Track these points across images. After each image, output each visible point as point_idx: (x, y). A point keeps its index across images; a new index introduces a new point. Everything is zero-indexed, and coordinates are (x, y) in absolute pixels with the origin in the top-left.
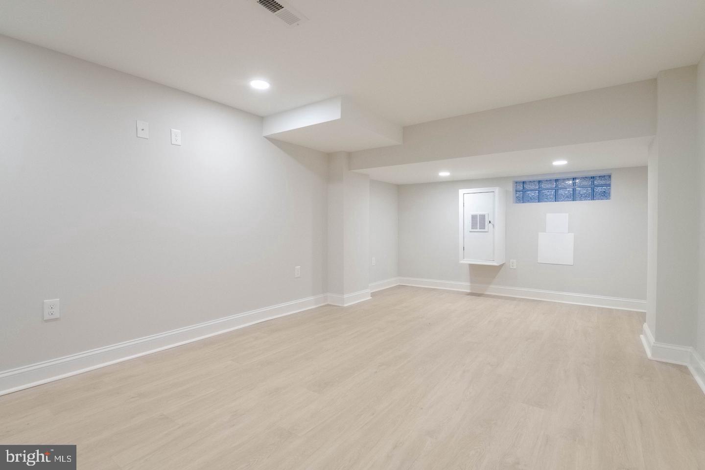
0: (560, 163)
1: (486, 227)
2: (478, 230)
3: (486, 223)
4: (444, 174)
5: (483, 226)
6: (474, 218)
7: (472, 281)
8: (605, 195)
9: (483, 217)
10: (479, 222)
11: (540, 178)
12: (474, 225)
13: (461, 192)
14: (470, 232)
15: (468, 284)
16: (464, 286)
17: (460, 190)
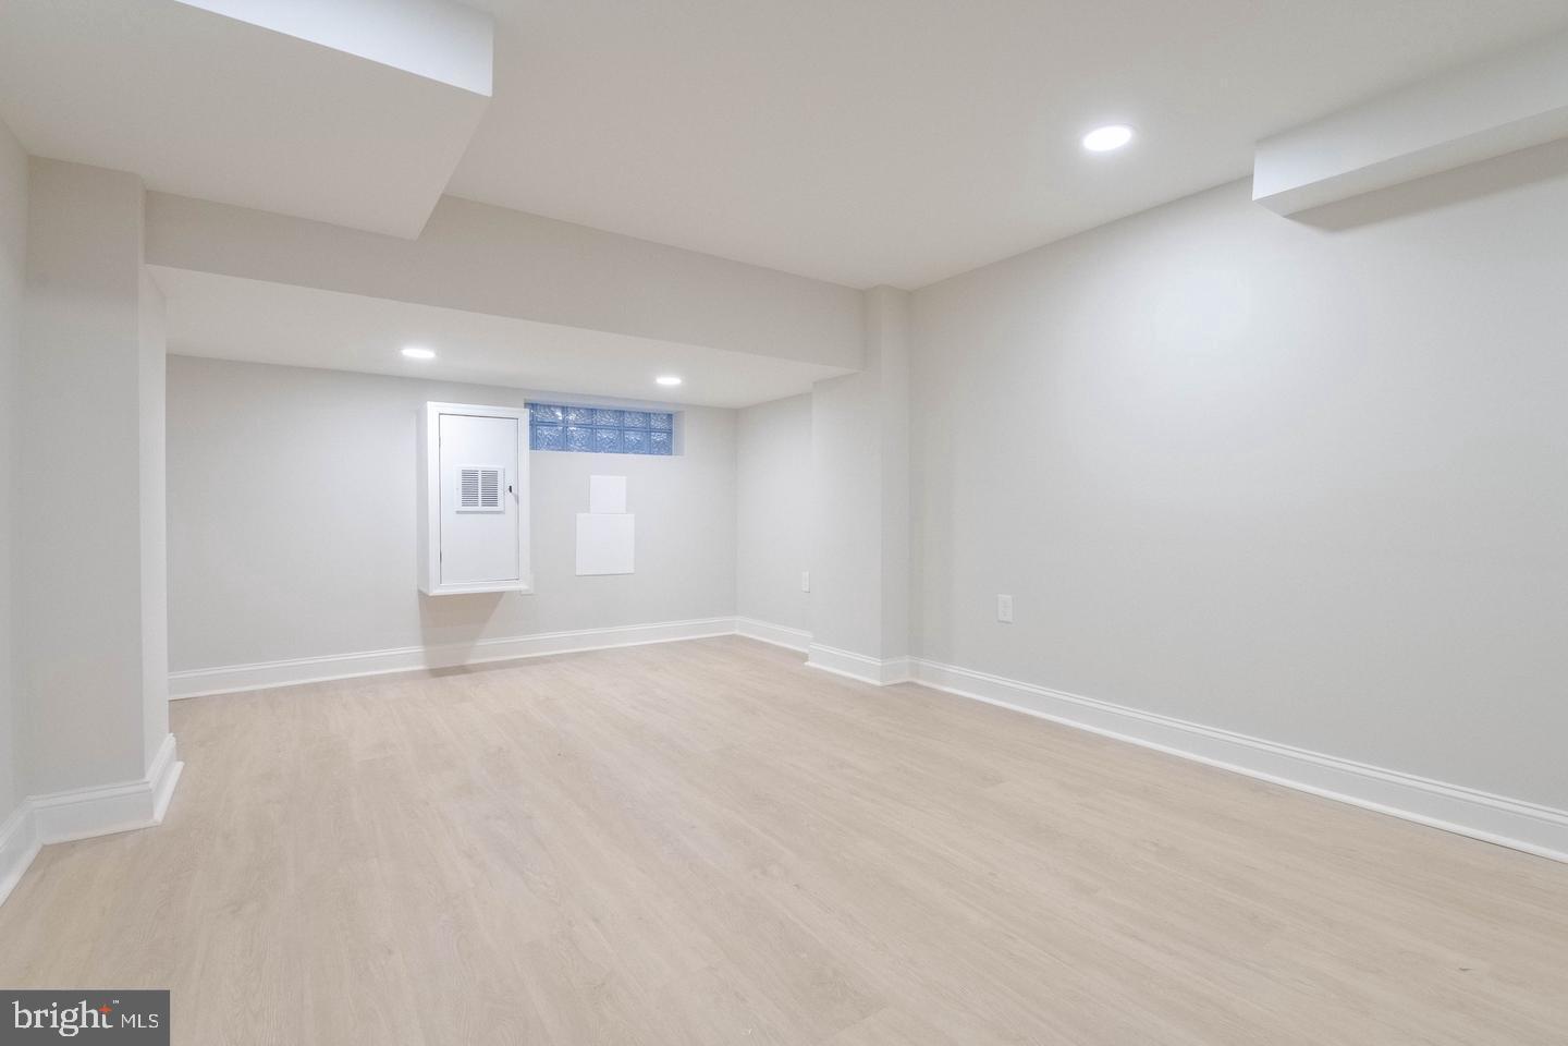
0: (669, 381)
1: (500, 502)
2: (480, 508)
3: (500, 492)
4: (418, 354)
5: (491, 498)
6: (469, 477)
7: (426, 642)
8: (665, 448)
9: (491, 478)
10: (480, 489)
11: (592, 403)
12: (468, 494)
13: (433, 408)
14: (458, 512)
15: (418, 649)
16: (408, 656)
17: (429, 403)
